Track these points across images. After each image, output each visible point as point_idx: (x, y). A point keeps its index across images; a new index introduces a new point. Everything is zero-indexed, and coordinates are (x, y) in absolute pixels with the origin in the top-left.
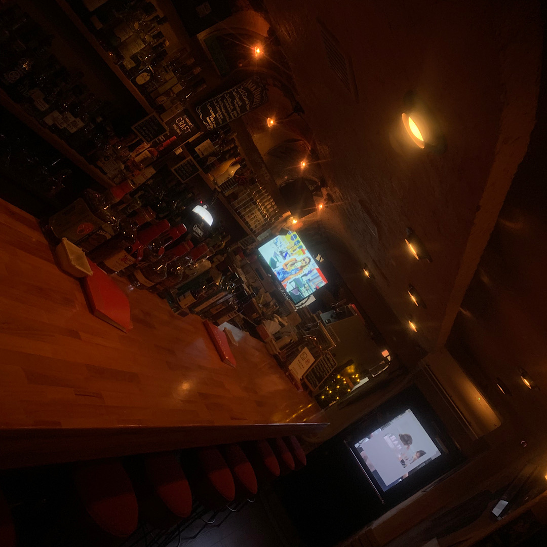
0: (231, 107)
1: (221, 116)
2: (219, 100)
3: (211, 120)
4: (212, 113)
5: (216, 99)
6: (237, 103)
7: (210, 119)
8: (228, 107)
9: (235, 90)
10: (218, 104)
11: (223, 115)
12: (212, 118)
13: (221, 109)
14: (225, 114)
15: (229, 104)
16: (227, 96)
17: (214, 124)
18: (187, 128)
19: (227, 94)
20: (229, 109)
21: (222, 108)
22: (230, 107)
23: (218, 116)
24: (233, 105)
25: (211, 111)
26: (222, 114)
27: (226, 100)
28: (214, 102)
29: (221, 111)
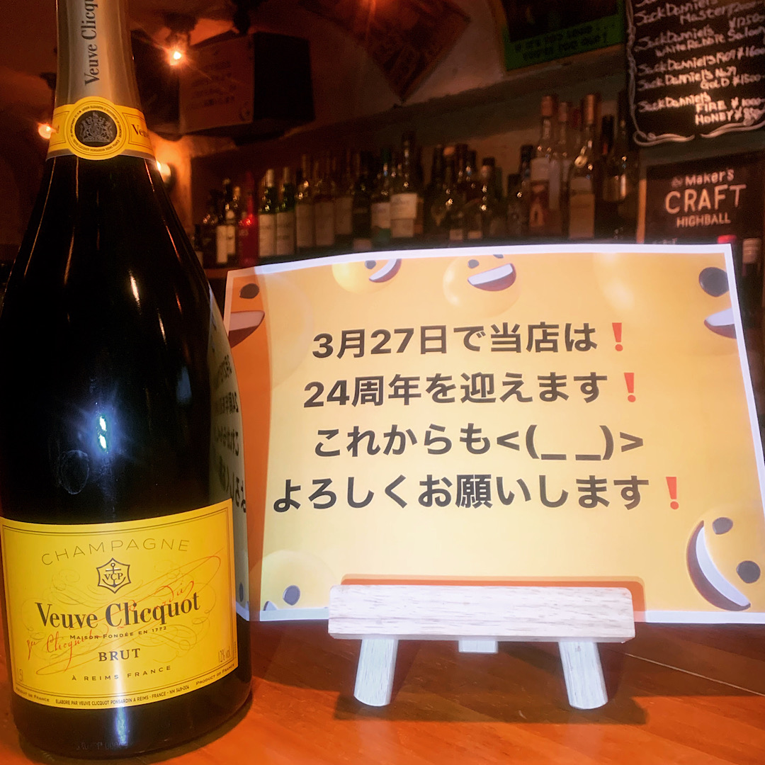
0: (700, 34)
1: (719, 73)
2: (648, 71)
3: (714, 112)
4: (683, 102)
5: (637, 78)
6: (695, 12)
7: (709, 114)
8: (695, 45)
9: (640, 14)
10: (662, 76)
11: (724, 66)
12: (712, 106)
13: (686, 71)
14: (723, 57)
15: (684, 42)
16: (645, 44)
17: (744, 102)
18: (721, 192)
19: (636, 43)
20: (709, 42)
21: (688, 64)
22: (699, 40)
23: (715, 85)
24: (699, 25)
25: (675, 104)
26: (712, 68)
27: (661, 48)
28: (647, 86)
29: (698, 70)
